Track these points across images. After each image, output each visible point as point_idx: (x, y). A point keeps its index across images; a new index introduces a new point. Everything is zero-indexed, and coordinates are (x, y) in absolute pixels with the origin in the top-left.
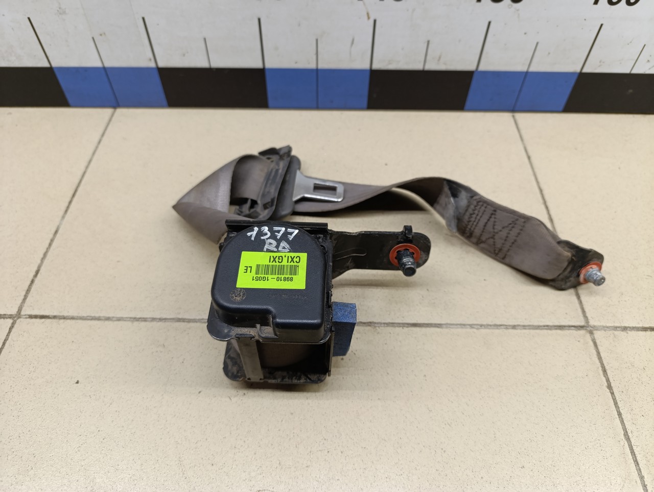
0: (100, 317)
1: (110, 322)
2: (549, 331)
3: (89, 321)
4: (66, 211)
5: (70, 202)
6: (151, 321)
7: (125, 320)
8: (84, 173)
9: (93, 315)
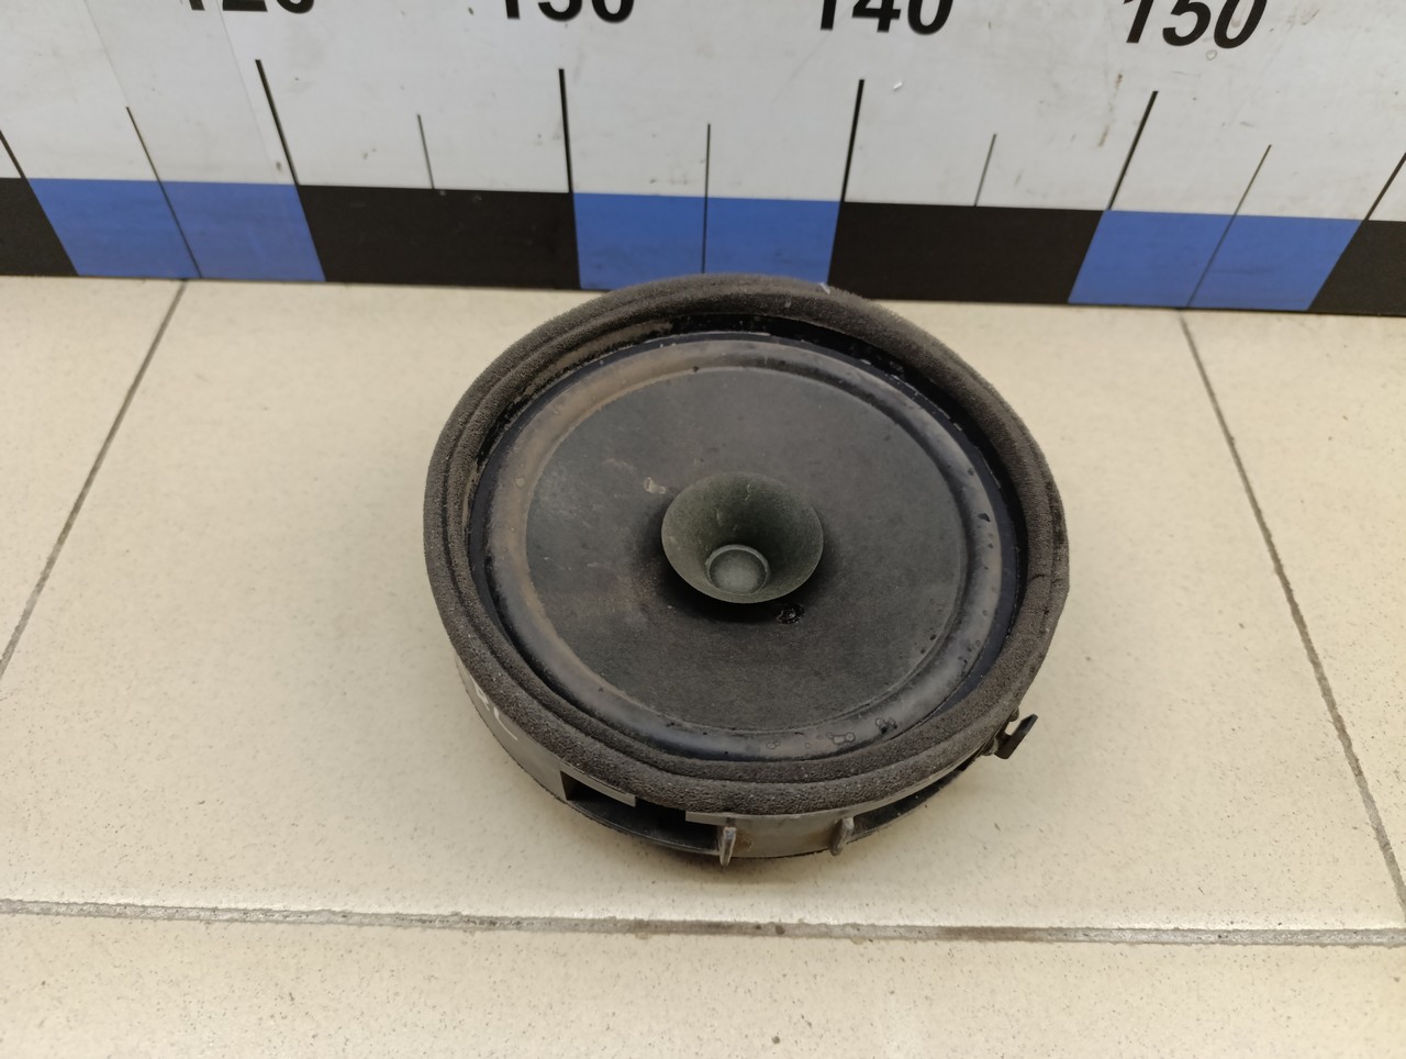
0: (119, 905)
1: (148, 923)
2: (1317, 948)
3: (89, 919)
4: (39, 587)
5: (51, 562)
6: (258, 921)
7: (189, 919)
8: (94, 470)
9: (100, 902)
